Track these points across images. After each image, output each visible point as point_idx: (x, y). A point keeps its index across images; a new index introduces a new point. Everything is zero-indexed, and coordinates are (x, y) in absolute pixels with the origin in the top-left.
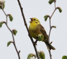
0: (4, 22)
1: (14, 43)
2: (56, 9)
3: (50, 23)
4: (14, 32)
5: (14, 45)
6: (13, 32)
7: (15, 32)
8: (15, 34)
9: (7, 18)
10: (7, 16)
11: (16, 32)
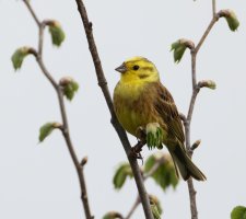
0: (31, 51)
1: (64, 129)
2: (216, 18)
3: (193, 72)
4: (66, 89)
5: (66, 136)
6: (61, 87)
7: (71, 88)
8: (70, 97)
9: (41, 33)
10: (41, 26)
11: (75, 87)
